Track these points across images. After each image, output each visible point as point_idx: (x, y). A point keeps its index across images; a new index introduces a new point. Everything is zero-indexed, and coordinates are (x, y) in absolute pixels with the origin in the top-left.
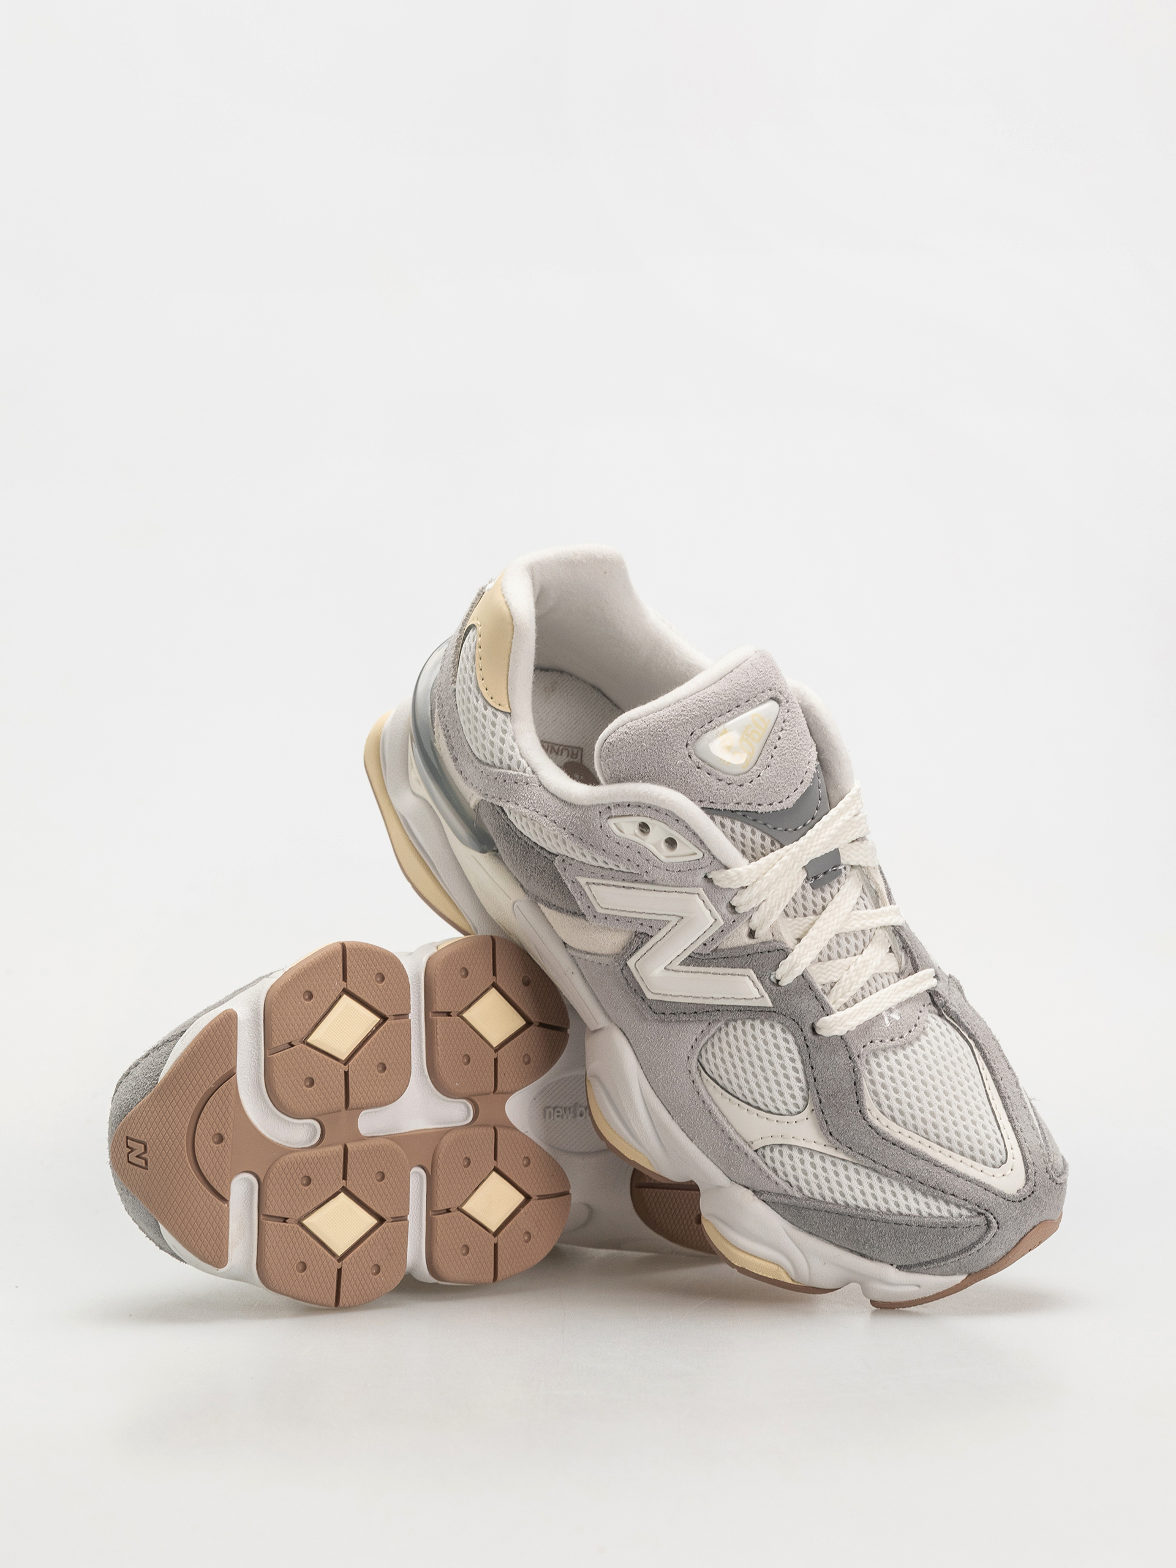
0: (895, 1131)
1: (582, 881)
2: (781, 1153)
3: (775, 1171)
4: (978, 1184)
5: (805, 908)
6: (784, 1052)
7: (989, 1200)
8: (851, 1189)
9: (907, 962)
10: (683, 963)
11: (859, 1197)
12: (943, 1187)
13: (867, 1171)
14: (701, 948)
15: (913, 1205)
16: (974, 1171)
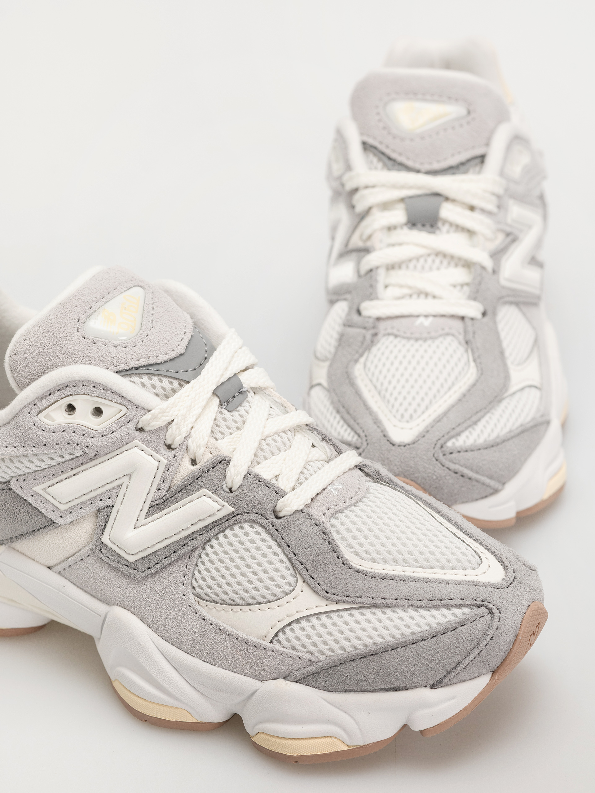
0: (378, 569)
1: (38, 489)
2: (292, 630)
3: (294, 648)
4: (467, 583)
5: (229, 428)
6: (260, 544)
7: (483, 594)
8: (364, 630)
9: (330, 449)
10: (148, 515)
11: (374, 634)
12: (439, 596)
13: (370, 610)
14: (156, 494)
15: (421, 621)
16: (460, 576)
